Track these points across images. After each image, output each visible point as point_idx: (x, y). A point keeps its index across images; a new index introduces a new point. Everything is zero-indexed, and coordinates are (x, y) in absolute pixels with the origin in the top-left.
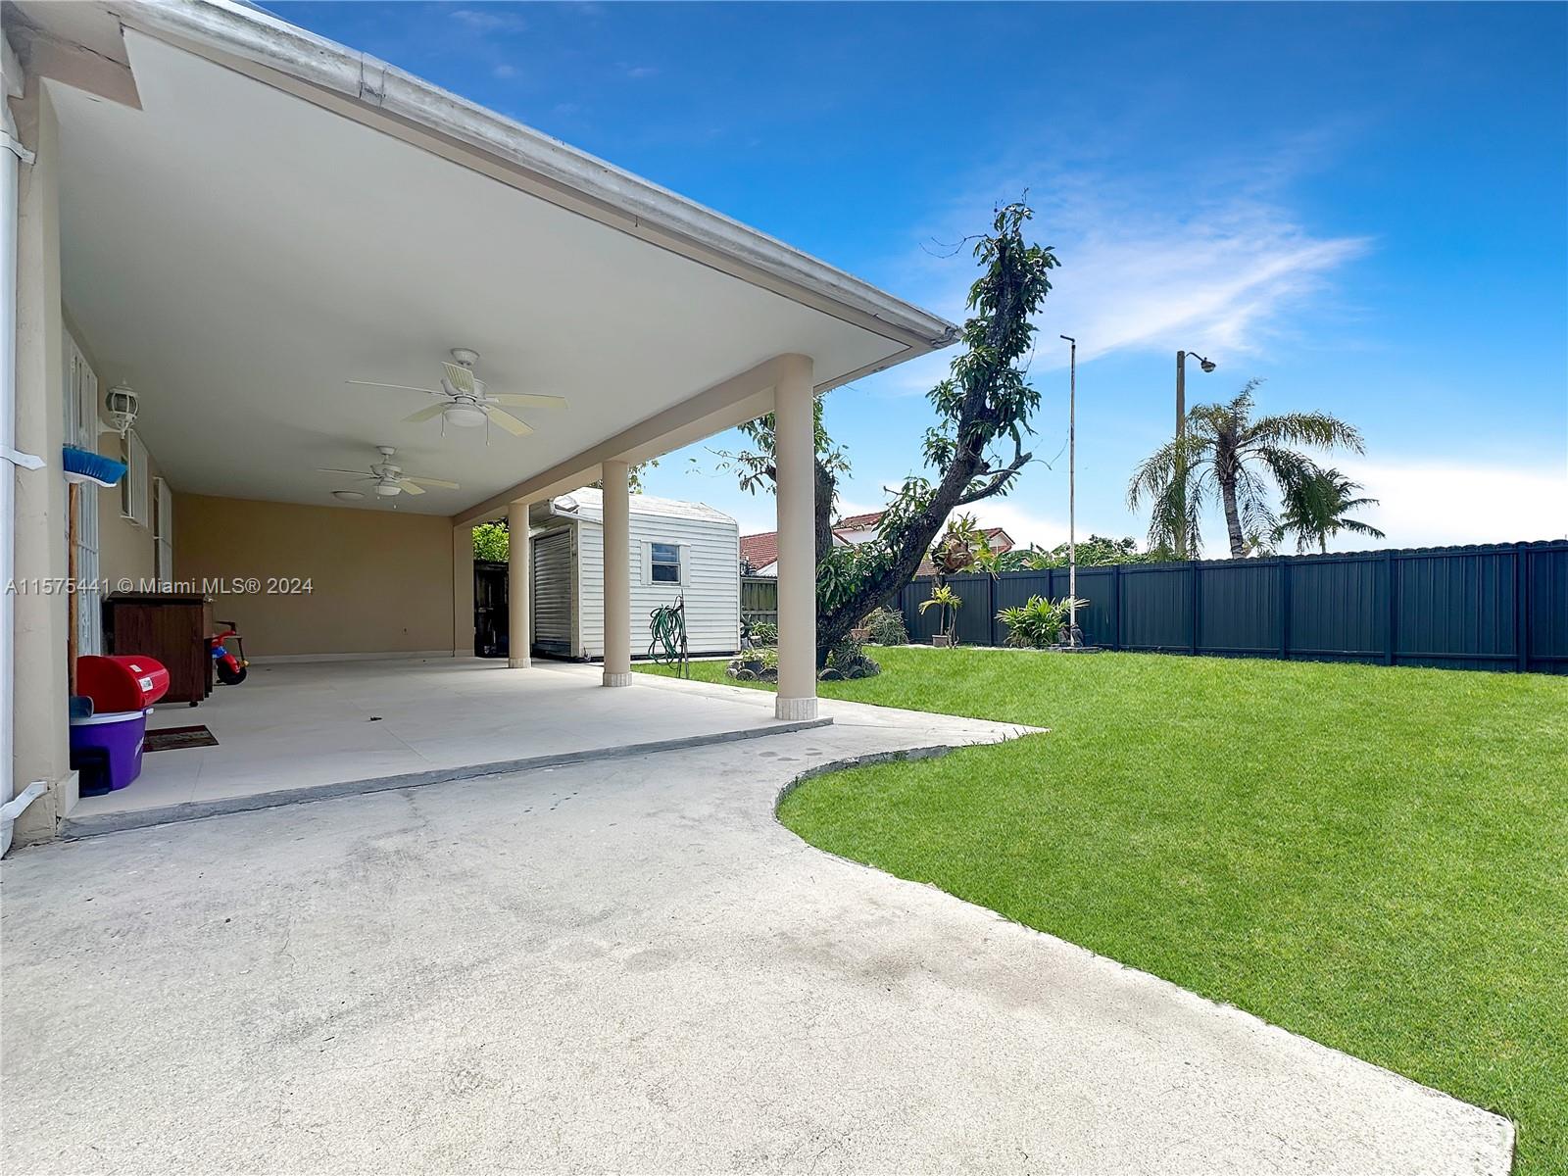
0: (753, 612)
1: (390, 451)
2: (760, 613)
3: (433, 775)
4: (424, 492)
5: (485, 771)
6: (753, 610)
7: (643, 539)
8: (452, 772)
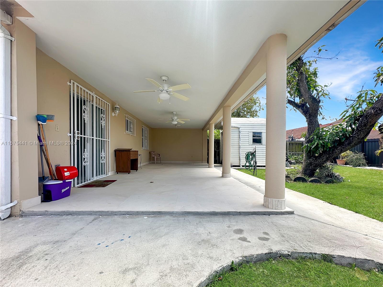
0: (293, 153)
1: (175, 113)
2: (296, 153)
3: (110, 212)
4: (185, 122)
5: (127, 213)
6: (293, 152)
7: (250, 131)
8: (116, 212)
